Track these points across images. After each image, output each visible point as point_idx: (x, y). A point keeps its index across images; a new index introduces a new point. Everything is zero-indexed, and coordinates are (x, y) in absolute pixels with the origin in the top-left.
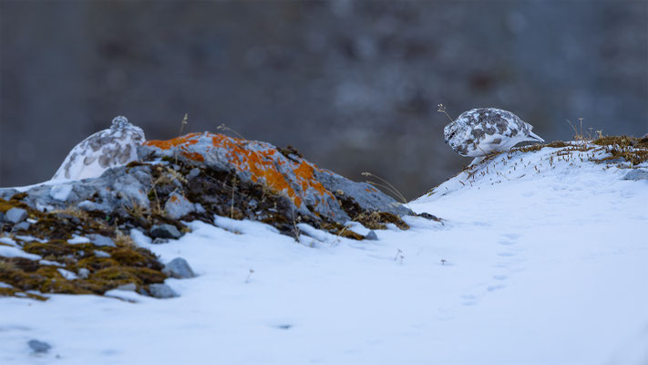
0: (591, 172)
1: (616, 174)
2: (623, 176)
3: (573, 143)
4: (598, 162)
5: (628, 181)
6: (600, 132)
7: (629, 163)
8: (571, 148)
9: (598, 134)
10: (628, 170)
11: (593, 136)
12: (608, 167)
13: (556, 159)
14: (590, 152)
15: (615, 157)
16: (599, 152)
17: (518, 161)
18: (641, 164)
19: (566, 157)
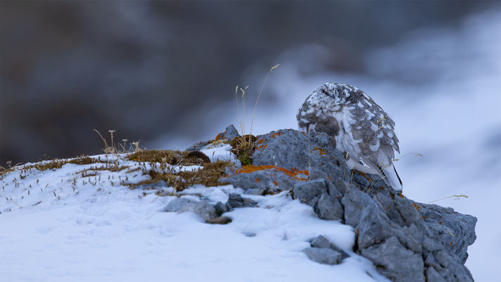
0: (124, 200)
1: (154, 205)
2: (163, 206)
3: (103, 157)
4: (133, 186)
5: (168, 213)
6: (137, 144)
7: (171, 189)
8: (99, 165)
9: (134, 146)
10: (170, 199)
11: (127, 149)
12: (145, 194)
13: (80, 181)
14: (123, 172)
15: (154, 180)
16: (135, 173)
17: (33, 182)
18: (186, 191)
19: (92, 178)
